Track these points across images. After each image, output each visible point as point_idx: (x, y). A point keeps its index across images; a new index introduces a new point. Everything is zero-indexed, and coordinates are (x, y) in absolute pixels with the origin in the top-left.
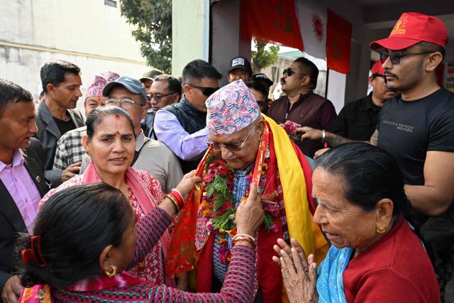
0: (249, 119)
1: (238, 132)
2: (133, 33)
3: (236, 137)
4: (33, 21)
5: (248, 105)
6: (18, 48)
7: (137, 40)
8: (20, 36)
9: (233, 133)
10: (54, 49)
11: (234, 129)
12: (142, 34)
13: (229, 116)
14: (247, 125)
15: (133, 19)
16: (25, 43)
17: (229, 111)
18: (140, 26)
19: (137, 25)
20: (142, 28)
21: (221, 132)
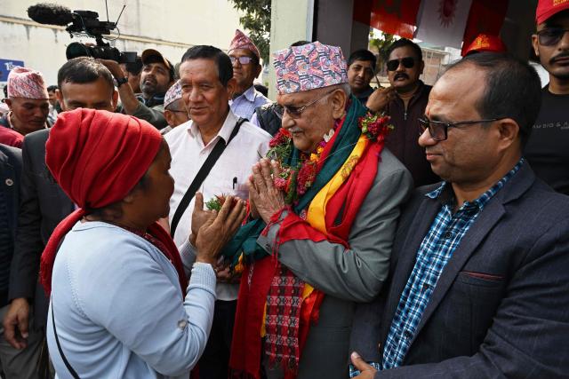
0: (321, 82)
1: (301, 92)
2: (242, 20)
3: (298, 98)
4: (138, 9)
5: (323, 63)
6: (123, 40)
7: (245, 28)
8: (126, 26)
9: (296, 92)
10: (160, 40)
11: (297, 87)
12: (251, 20)
13: (294, 69)
14: (315, 87)
15: (241, 3)
16: (130, 34)
17: (294, 62)
18: (249, 12)
19: (246, 11)
20: (251, 14)
21: (283, 88)
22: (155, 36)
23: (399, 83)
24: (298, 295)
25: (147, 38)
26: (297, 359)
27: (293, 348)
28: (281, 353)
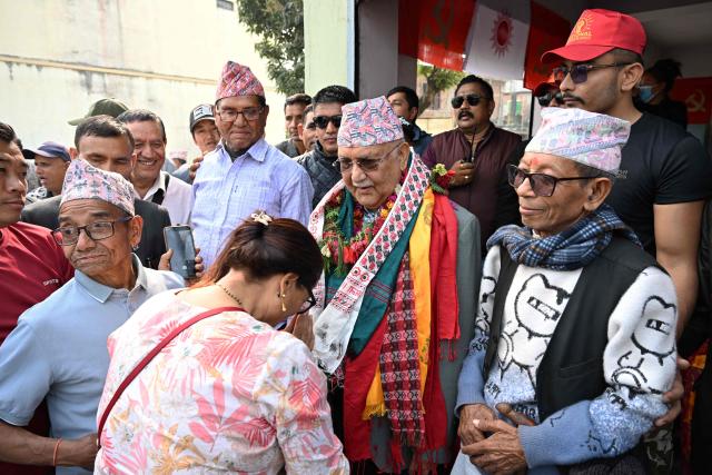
1: (377, 145)
2: (257, 47)
4: (121, 34)
6: (102, 74)
7: (261, 56)
8: (105, 56)
9: (372, 145)
11: (373, 139)
12: (268, 47)
13: (369, 122)
14: (389, 140)
15: (255, 26)
16: (111, 66)
17: (370, 115)
18: (266, 36)
19: (262, 35)
20: (269, 39)
21: (356, 141)
22: (143, 68)
23: (464, 124)
24: (414, 368)
25: (133, 70)
26: (423, 431)
27: (418, 422)
28: (406, 427)
